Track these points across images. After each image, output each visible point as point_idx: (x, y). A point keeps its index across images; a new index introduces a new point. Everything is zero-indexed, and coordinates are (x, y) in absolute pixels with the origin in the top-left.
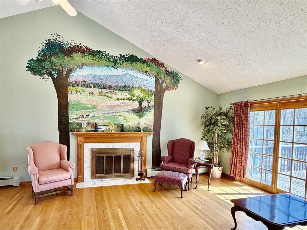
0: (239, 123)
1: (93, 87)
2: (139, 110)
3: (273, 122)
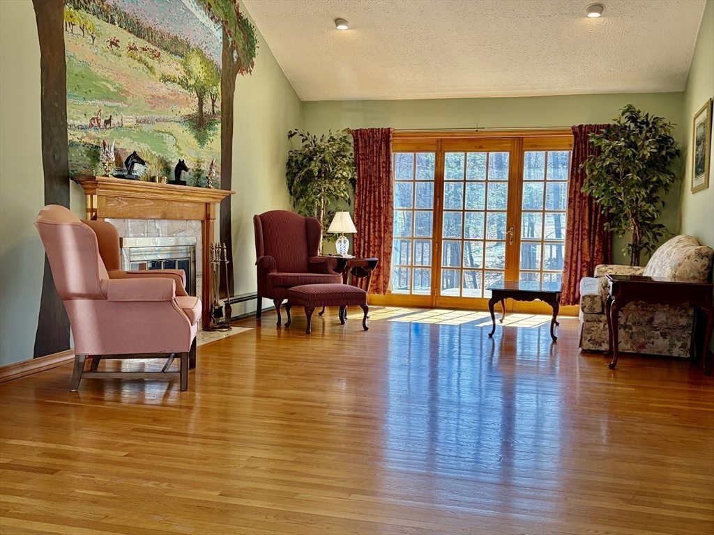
0: (371, 176)
1: (117, 25)
2: (198, 119)
3: (432, 174)
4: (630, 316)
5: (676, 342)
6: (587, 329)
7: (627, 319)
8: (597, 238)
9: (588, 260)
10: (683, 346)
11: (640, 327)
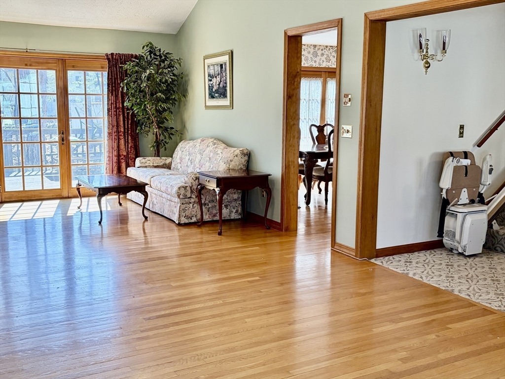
4: (208, 197)
5: (233, 210)
6: (183, 210)
7: (206, 199)
8: (130, 138)
9: (125, 154)
10: (237, 211)
11: (213, 203)
